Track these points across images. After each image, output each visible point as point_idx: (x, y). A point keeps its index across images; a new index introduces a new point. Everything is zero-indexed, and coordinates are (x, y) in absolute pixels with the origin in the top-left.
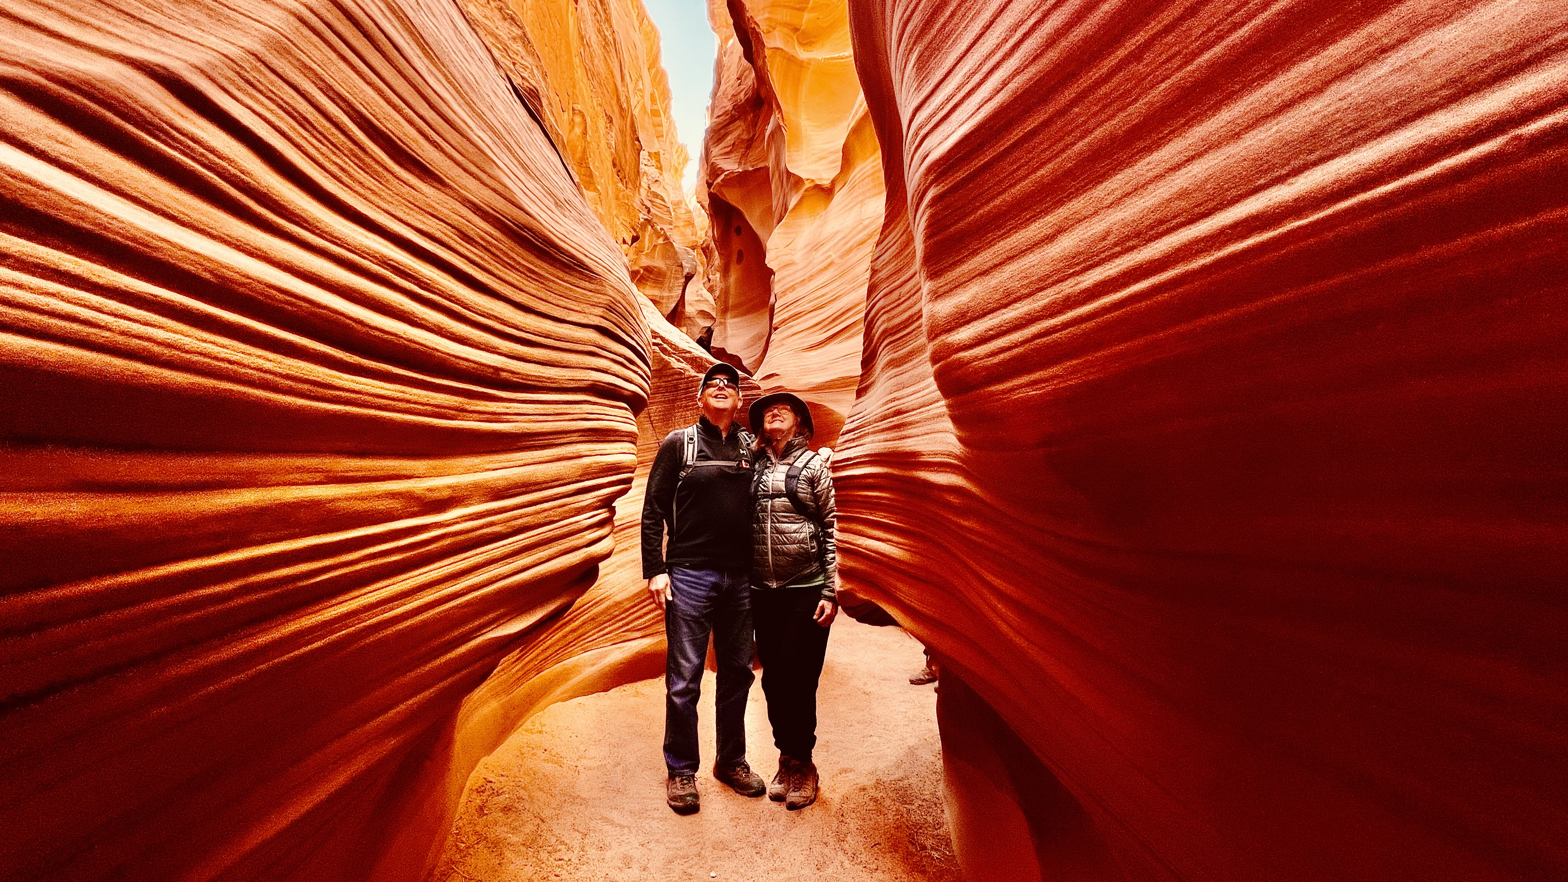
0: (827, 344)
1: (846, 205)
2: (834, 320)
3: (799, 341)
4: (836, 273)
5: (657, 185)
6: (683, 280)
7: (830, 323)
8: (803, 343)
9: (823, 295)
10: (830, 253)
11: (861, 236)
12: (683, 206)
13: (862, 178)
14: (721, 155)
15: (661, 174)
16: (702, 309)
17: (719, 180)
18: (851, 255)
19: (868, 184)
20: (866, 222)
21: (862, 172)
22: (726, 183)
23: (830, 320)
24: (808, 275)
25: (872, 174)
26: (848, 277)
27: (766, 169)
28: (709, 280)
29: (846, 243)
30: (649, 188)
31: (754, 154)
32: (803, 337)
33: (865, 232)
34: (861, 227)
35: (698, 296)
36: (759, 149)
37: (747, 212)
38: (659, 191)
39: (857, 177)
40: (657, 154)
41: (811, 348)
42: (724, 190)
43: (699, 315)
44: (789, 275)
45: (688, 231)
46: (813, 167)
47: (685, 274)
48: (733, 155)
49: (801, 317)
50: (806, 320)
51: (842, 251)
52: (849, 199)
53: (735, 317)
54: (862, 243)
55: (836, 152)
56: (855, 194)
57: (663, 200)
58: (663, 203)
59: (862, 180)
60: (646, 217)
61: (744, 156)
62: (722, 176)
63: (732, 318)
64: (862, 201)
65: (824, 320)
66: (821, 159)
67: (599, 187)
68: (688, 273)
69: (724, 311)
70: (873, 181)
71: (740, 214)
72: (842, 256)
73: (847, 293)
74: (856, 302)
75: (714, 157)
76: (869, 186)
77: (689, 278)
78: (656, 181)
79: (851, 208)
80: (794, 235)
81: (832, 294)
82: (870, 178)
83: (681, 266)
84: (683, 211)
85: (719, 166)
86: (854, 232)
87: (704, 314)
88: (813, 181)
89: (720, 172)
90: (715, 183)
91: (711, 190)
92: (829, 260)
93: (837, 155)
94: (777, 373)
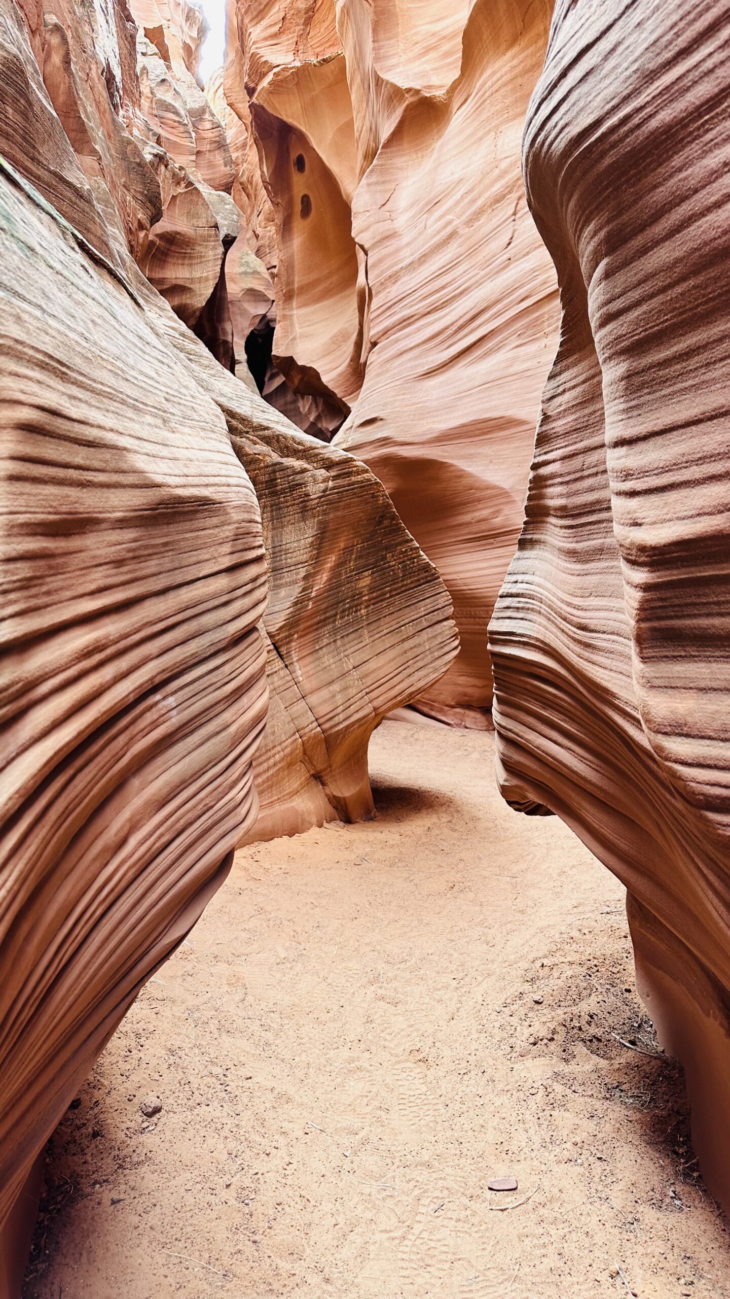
0: (453, 366)
1: (472, 135)
2: (461, 328)
3: (409, 365)
4: (461, 250)
5: (163, 88)
6: (221, 249)
7: (456, 332)
8: (416, 367)
9: (443, 288)
10: (450, 217)
11: (497, 187)
12: (207, 116)
13: (496, 87)
14: (266, 39)
15: (169, 67)
16: (250, 286)
17: (265, 83)
18: (483, 220)
19: (504, 97)
20: (504, 165)
21: (495, 78)
22: (278, 86)
23: (454, 328)
24: (417, 255)
25: (512, 79)
26: (481, 257)
27: (340, 59)
28: (257, 236)
29: (474, 201)
30: (152, 93)
31: (318, 32)
32: (416, 358)
33: (503, 182)
34: (496, 172)
35: (242, 265)
36: (326, 24)
37: (312, 135)
38: (168, 98)
39: (487, 86)
40: (159, 30)
41: (430, 373)
42: (275, 100)
43: (247, 298)
44: (389, 255)
45: (218, 158)
46: (417, 67)
47: (221, 237)
48: (284, 38)
49: (409, 325)
50: (419, 330)
51: (467, 214)
52: (476, 123)
53: (305, 305)
54: (499, 199)
55: (453, 36)
56: (484, 116)
57: (177, 113)
58: (177, 119)
59: (496, 91)
60: (155, 151)
61: (303, 36)
62: (270, 77)
63: (299, 307)
64: (497, 126)
65: (447, 328)
66: (428, 50)
67: (97, 147)
68: (227, 236)
69: (289, 297)
70: (514, 90)
71: (302, 138)
72: (470, 222)
73: (479, 284)
74: (494, 298)
75: (254, 43)
76: (507, 102)
77: (228, 242)
78: (163, 81)
79: (481, 139)
80: (392, 186)
81: (456, 285)
82: (510, 87)
83: (216, 227)
84: (208, 125)
85: (263, 59)
86: (486, 181)
87: (254, 295)
88: (418, 92)
89: (265, 70)
90: (259, 88)
91: (254, 100)
92: (449, 229)
93: (453, 43)
94: (382, 416)
